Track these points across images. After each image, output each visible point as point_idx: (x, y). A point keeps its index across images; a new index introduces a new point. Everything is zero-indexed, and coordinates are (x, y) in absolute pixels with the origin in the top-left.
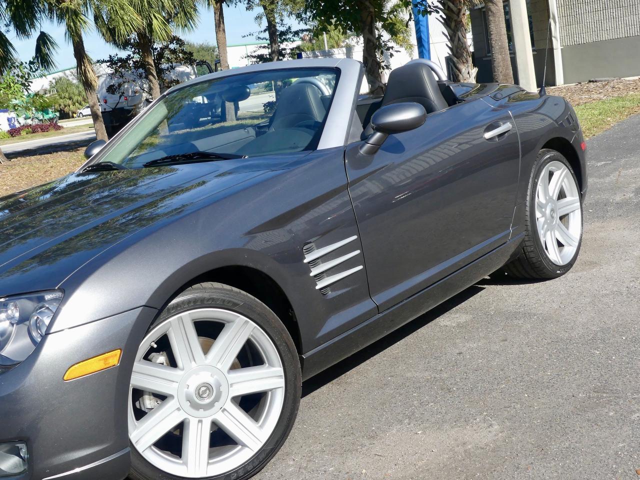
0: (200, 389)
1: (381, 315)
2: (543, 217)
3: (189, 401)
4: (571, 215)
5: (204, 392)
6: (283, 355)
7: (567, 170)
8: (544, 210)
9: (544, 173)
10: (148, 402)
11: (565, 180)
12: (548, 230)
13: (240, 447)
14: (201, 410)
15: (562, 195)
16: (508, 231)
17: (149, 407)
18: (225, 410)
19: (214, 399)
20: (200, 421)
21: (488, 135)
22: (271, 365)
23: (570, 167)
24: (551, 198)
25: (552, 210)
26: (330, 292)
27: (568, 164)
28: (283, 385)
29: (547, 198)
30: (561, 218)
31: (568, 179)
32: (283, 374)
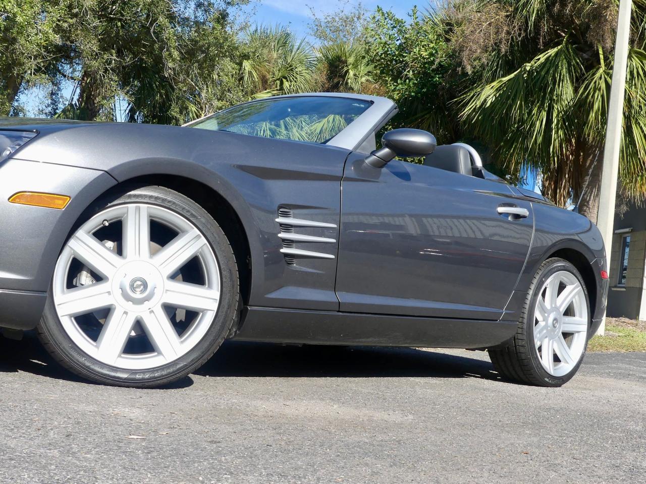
0: (135, 282)
1: (341, 313)
2: (544, 320)
3: (122, 289)
4: (576, 335)
5: (139, 286)
6: (224, 280)
7: (580, 287)
8: (546, 315)
10: (85, 278)
11: (577, 297)
12: (546, 337)
13: (156, 354)
14: (130, 303)
15: (569, 312)
16: (501, 311)
17: (83, 282)
18: (152, 312)
19: (146, 297)
20: (126, 313)
21: (501, 210)
22: (210, 287)
23: (584, 287)
24: (556, 309)
25: (555, 319)
26: (295, 265)
27: (582, 282)
28: (216, 309)
29: (553, 306)
30: (567, 335)
31: (579, 297)
32: (218, 298)
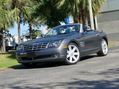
3: (70, 54)
9: (103, 42)
13: (75, 60)
15: (105, 46)
18: (73, 56)
21: (96, 35)
23: (106, 42)
30: (105, 49)
32: (79, 53)
